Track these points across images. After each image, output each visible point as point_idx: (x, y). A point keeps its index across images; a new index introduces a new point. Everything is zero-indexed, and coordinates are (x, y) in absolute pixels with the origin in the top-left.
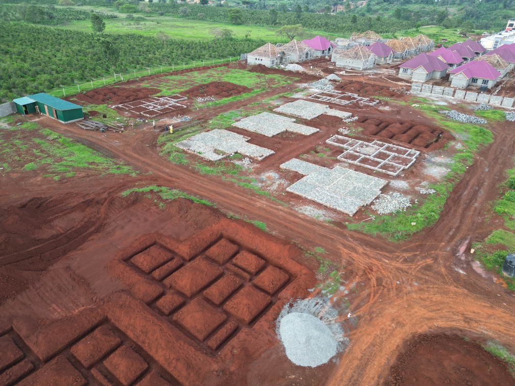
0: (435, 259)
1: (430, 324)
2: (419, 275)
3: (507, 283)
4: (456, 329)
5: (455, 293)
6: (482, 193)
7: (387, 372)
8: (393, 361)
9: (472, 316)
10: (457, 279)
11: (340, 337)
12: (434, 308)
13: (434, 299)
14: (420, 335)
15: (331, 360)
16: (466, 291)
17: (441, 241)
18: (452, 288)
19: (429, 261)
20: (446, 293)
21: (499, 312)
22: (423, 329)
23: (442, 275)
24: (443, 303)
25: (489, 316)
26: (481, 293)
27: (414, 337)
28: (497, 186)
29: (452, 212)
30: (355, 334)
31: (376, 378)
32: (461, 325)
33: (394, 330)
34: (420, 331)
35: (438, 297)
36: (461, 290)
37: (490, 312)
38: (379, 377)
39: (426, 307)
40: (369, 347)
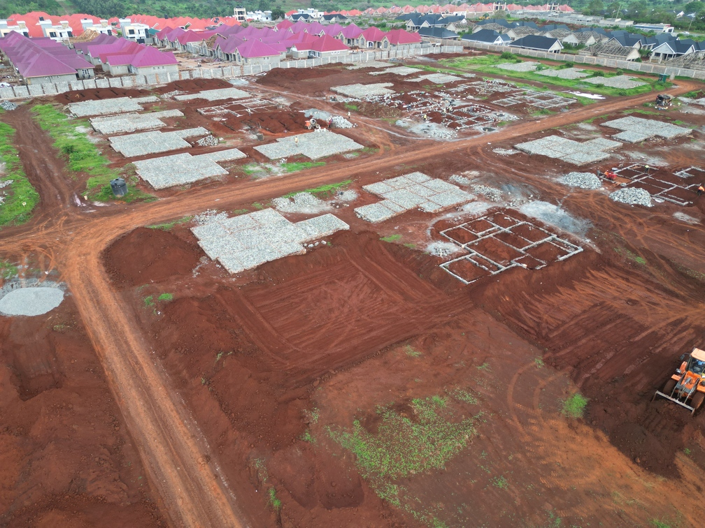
0: (67, 214)
1: (104, 242)
2: (66, 228)
3: (125, 201)
4: (120, 235)
5: (101, 222)
6: (51, 166)
7: (106, 275)
8: (103, 269)
9: (122, 225)
10: (94, 216)
11: (55, 284)
12: (97, 235)
13: (92, 232)
14: (105, 250)
15: (64, 296)
16: (106, 218)
17: (58, 205)
18: (96, 221)
19: (64, 218)
20: (96, 225)
21: (134, 214)
22: (103, 247)
23: (82, 220)
24: (100, 230)
25: (132, 219)
26: (115, 214)
27: (102, 253)
28: (57, 157)
29: (42, 186)
30: (63, 277)
31: (103, 281)
32: (121, 232)
33: (86, 258)
34: (102, 249)
35: (93, 230)
36: (103, 219)
37: (130, 217)
38: (104, 279)
39: (92, 238)
40: (81, 275)
